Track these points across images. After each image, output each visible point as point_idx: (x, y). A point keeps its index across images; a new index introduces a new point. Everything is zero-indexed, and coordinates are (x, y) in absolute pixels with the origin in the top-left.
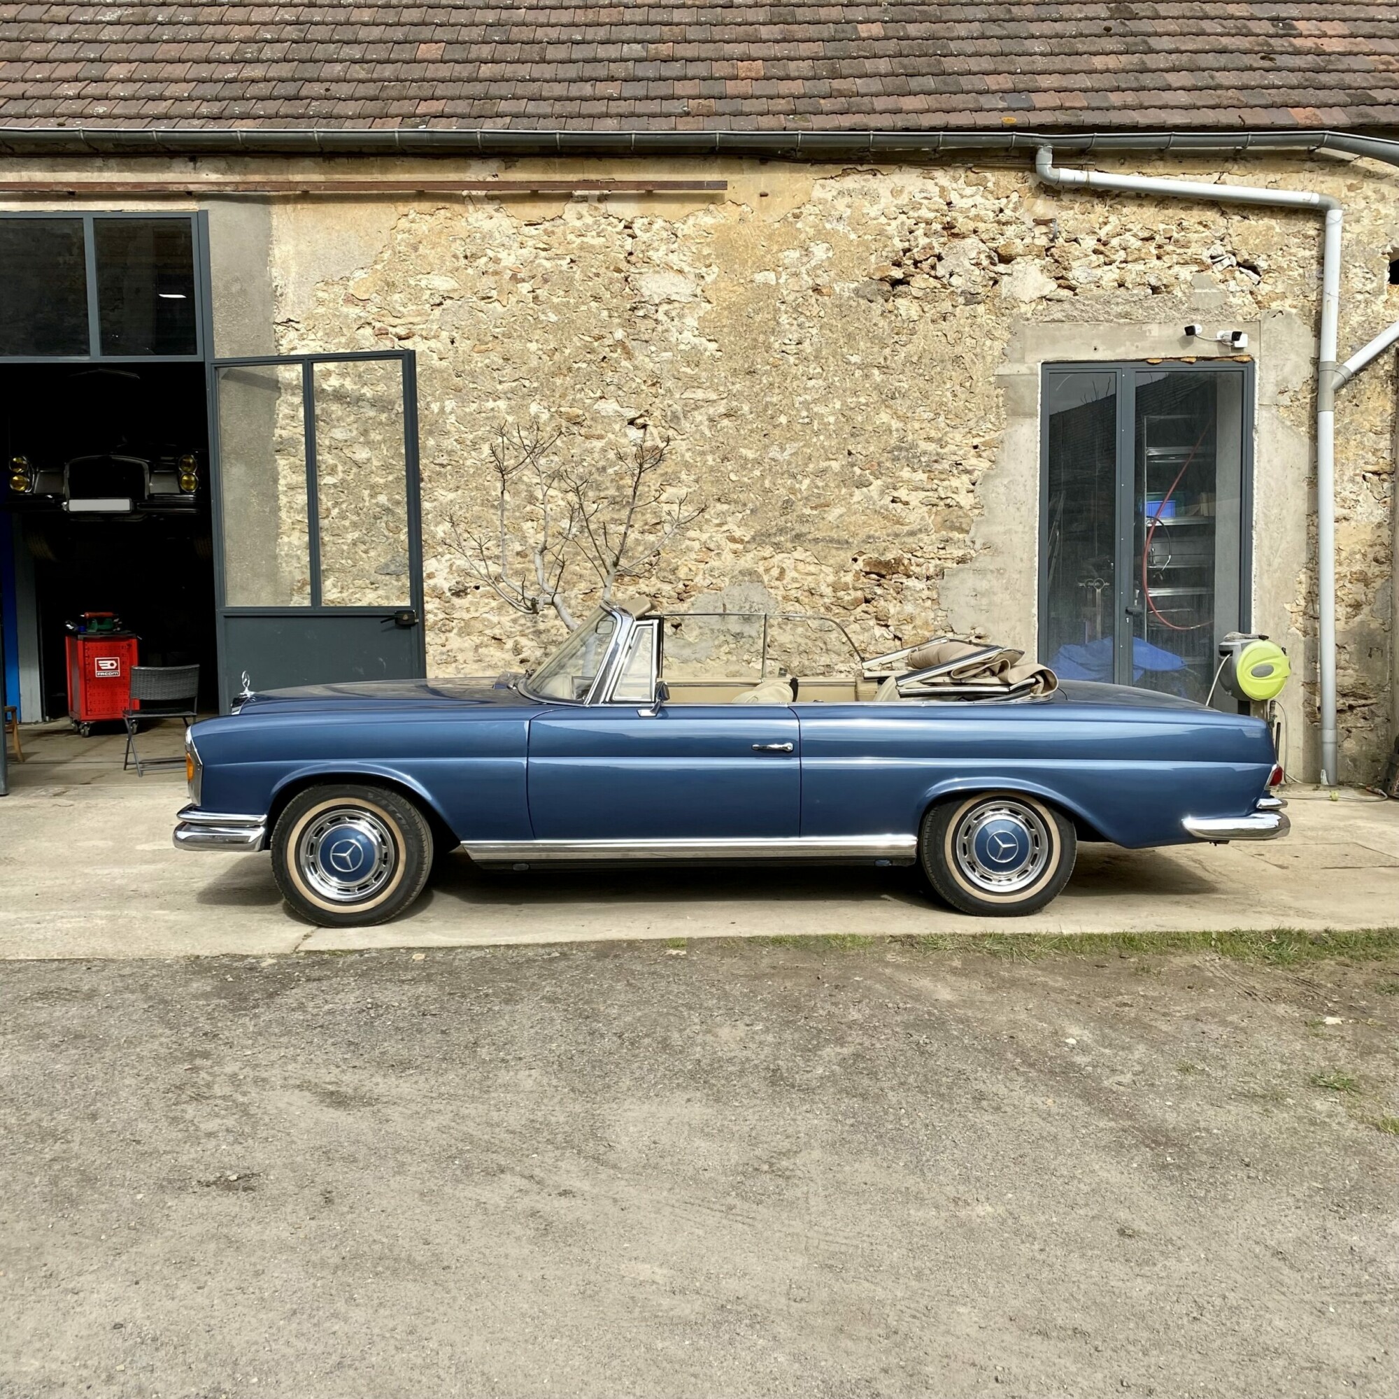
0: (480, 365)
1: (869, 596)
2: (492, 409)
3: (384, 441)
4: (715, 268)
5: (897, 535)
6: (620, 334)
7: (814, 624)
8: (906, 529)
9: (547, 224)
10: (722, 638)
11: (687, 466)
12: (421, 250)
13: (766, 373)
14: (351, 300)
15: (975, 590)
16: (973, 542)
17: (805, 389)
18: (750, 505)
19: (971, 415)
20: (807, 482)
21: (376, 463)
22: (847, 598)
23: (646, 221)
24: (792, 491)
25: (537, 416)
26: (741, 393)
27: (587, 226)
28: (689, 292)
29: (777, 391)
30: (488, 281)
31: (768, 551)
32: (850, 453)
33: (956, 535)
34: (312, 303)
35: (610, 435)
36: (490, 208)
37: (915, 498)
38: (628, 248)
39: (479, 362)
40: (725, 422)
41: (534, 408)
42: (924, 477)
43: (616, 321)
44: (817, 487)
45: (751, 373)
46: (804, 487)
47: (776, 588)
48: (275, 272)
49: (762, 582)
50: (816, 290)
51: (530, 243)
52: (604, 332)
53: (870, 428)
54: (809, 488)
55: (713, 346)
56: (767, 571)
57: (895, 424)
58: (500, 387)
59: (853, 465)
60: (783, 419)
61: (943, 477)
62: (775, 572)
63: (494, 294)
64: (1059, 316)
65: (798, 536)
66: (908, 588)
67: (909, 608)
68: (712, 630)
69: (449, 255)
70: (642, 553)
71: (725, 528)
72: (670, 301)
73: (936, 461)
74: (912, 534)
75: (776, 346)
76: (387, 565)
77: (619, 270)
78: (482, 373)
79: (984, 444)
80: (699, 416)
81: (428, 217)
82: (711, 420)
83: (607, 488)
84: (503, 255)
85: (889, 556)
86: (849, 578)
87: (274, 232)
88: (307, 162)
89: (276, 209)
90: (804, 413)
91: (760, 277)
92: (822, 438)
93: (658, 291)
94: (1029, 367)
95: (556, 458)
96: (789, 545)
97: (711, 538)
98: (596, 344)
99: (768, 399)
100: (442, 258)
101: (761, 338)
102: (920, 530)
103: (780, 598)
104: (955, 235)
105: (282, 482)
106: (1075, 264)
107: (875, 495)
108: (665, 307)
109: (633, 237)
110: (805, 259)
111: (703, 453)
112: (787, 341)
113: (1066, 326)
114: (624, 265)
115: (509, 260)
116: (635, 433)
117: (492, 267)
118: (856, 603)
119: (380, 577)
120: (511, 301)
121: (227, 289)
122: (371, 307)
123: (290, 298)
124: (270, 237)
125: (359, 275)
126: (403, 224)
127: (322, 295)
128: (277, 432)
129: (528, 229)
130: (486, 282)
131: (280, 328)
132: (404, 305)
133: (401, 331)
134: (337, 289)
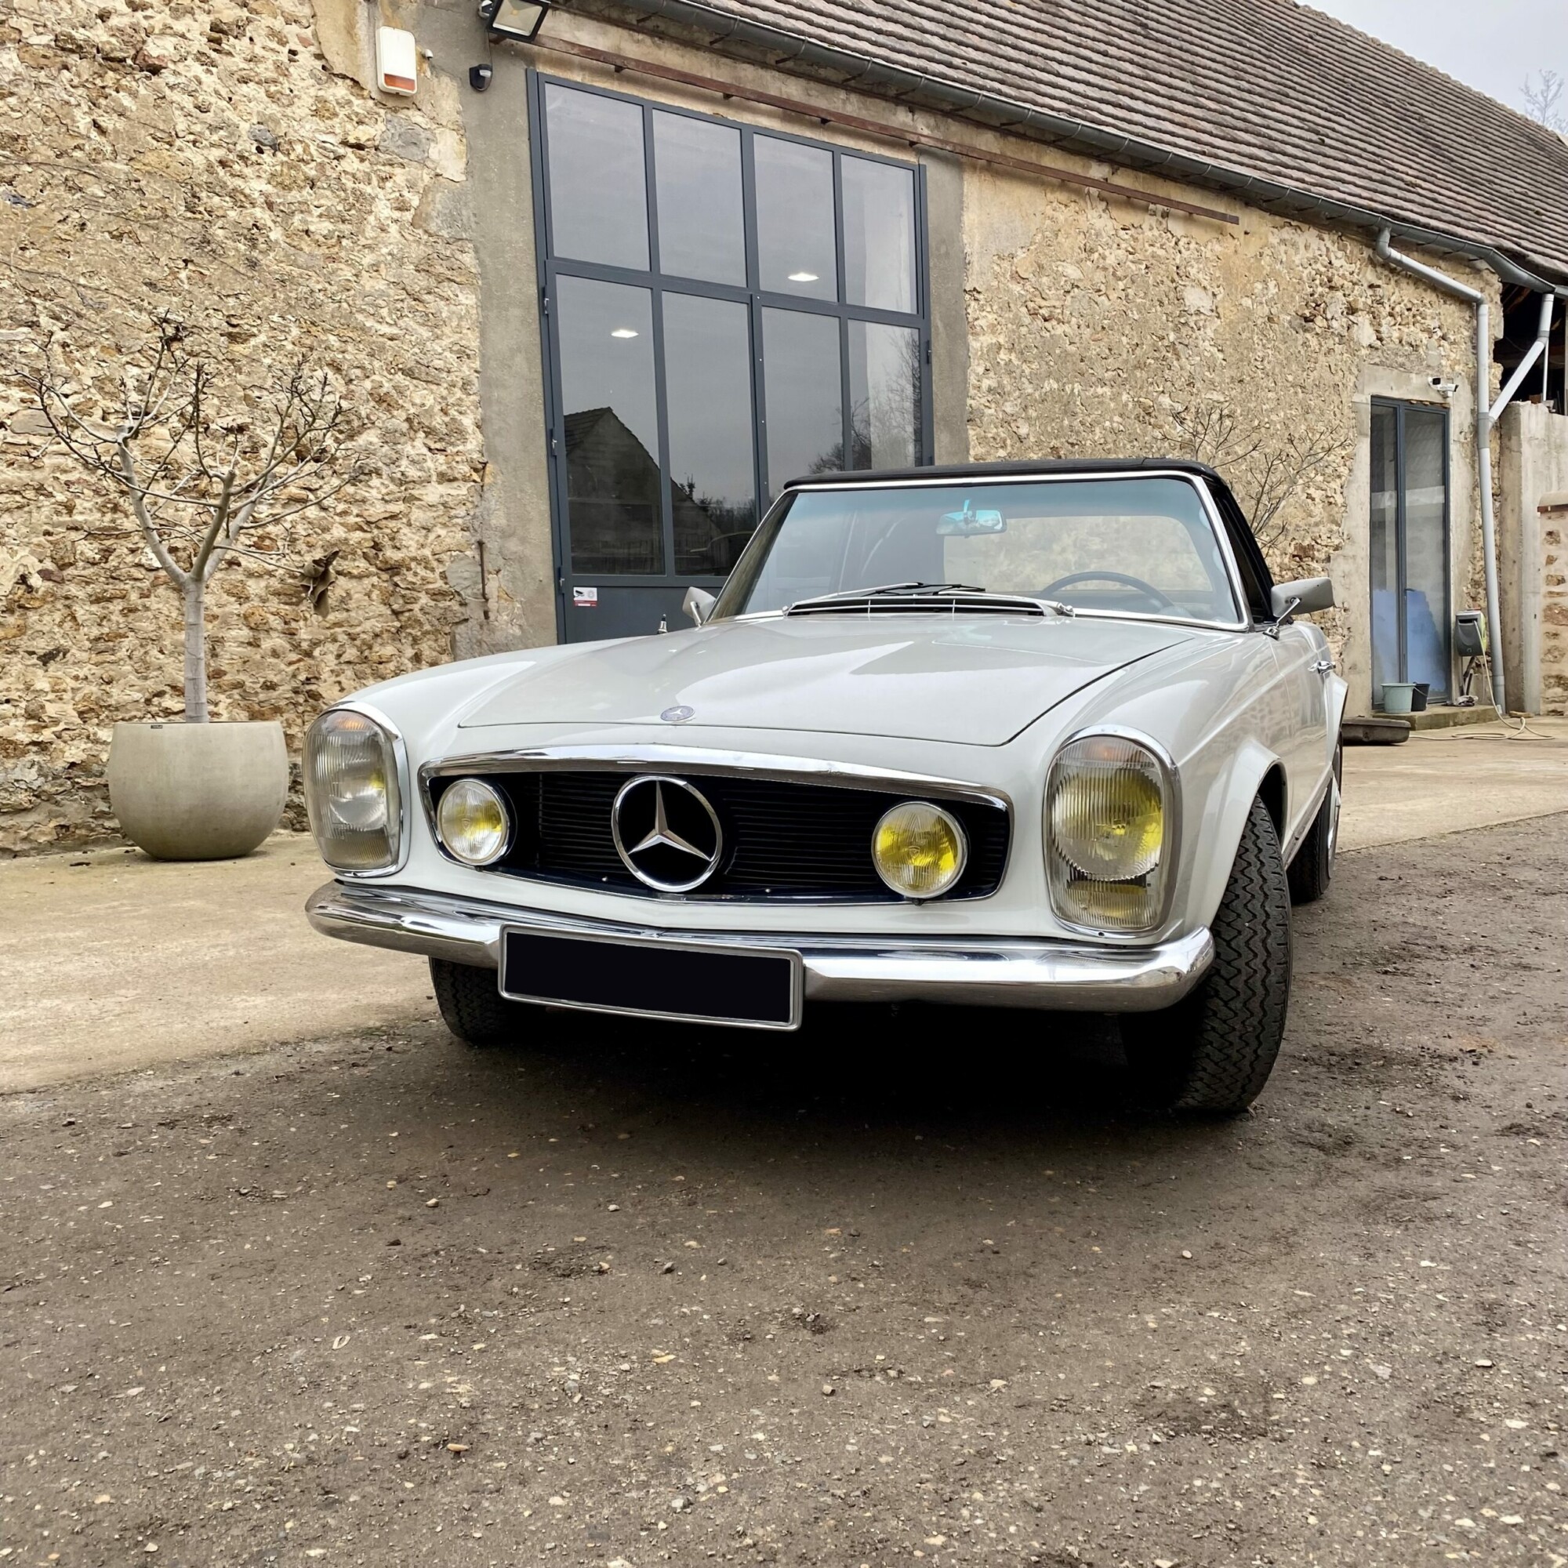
0: (1095, 352)
1: (1296, 576)
2: (1102, 395)
3: (1038, 418)
4: (1222, 289)
5: (1309, 526)
6: (1172, 337)
8: (1313, 520)
9: (1133, 231)
12: (1061, 238)
13: (1248, 383)
14: (1018, 277)
15: (1343, 572)
16: (1343, 534)
17: (1267, 399)
21: (1032, 439)
22: (1286, 577)
23: (1186, 240)
24: (1260, 484)
25: (1126, 405)
26: (1236, 398)
27: (1156, 237)
28: (1209, 307)
29: (1253, 399)
33: (1335, 527)
34: (989, 275)
35: (1167, 427)
36: (1100, 207)
37: (1317, 496)
38: (1178, 262)
39: (1094, 350)
40: (1227, 422)
41: (1125, 397)
42: (1321, 479)
43: (1171, 325)
44: (1273, 482)
45: (1241, 381)
48: (966, 239)
50: (1271, 319)
51: (1123, 245)
52: (1164, 334)
53: (1297, 436)
55: (1220, 356)
58: (1106, 375)
59: (1290, 465)
60: (1256, 423)
61: (1329, 479)
63: (1103, 287)
64: (1377, 360)
66: (1314, 569)
69: (1076, 246)
72: (1198, 313)
73: (1326, 467)
74: (1317, 524)
75: (1253, 361)
77: (1173, 281)
78: (1096, 361)
79: (1347, 456)
80: (1214, 416)
81: (1063, 208)
82: (1220, 419)
84: (1107, 253)
85: (1305, 543)
86: (1286, 560)
87: (966, 199)
89: (967, 176)
90: (1266, 420)
91: (1244, 302)
92: (1274, 441)
93: (1193, 303)
94: (1364, 399)
98: (1159, 344)
99: (1249, 405)
100: (1072, 249)
101: (1246, 353)
102: (1319, 522)
104: (1331, 288)
105: (972, 452)
106: (1383, 322)
107: (1300, 491)
108: (1195, 318)
109: (1180, 253)
110: (1265, 292)
112: (1257, 358)
113: (1380, 368)
114: (1176, 278)
115: (1111, 260)
117: (1101, 263)
120: (1113, 296)
121: (938, 249)
122: (1028, 287)
123: (975, 267)
124: (962, 202)
125: (1021, 254)
126: (1049, 211)
127: (996, 268)
128: (969, 401)
129: (1122, 233)
130: (1099, 276)
131: (967, 297)
132: (1050, 288)
133: (1046, 314)
134: (1006, 264)
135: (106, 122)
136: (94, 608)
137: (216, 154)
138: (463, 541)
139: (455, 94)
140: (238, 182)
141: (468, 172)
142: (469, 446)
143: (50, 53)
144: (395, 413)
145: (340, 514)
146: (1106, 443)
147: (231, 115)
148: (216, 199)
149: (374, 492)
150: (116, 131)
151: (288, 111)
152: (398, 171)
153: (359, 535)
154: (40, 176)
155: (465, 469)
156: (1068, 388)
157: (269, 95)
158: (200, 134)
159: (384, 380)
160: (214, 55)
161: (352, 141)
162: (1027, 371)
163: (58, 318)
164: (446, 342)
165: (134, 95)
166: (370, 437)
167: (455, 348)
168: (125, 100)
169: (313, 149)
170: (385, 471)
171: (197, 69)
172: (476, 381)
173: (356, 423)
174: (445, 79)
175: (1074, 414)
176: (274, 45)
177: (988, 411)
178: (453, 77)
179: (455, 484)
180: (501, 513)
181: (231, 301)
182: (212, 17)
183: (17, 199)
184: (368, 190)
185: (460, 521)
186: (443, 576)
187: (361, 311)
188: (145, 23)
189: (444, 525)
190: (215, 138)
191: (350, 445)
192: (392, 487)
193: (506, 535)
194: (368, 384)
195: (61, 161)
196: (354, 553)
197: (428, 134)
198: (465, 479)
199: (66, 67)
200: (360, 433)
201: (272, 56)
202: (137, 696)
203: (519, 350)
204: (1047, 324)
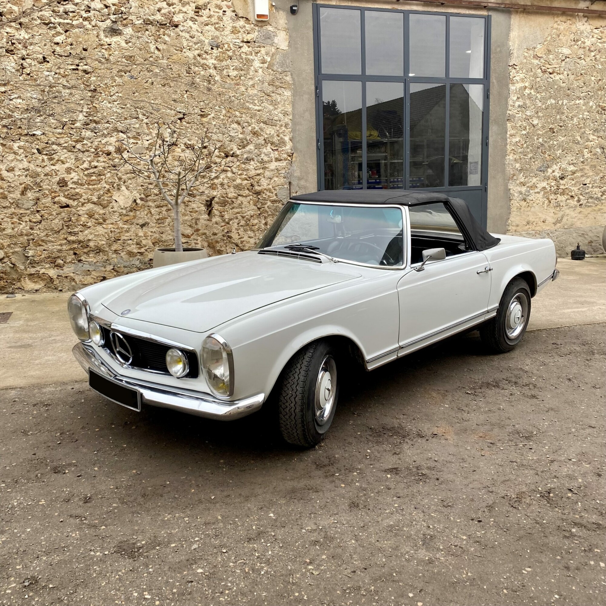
0: (576, 85)
2: (578, 104)
3: (543, 116)
9: (601, 29)
12: (561, 37)
14: (536, 57)
21: (540, 125)
34: (522, 58)
36: (584, 21)
41: (591, 104)
58: (581, 95)
69: (569, 39)
76: (541, 167)
78: (576, 89)
81: (563, 23)
84: (586, 41)
87: (511, 26)
89: (513, 16)
100: (567, 41)
105: (508, 133)
115: (588, 43)
117: (583, 45)
119: (538, 172)
120: (588, 59)
121: (496, 49)
122: (542, 60)
123: (515, 55)
124: (510, 28)
125: (539, 46)
126: (555, 26)
127: (526, 54)
128: (508, 112)
129: (596, 31)
130: (581, 51)
131: (510, 68)
132: (553, 60)
133: (551, 70)
134: (531, 52)
135: (160, 47)
136: (157, 209)
137: (197, 52)
138: (283, 182)
139: (285, 17)
140: (205, 61)
141: (289, 46)
142: (287, 148)
143: (142, 26)
144: (260, 138)
145: (239, 175)
146: (579, 124)
147: (202, 38)
148: (197, 68)
149: (251, 166)
150: (163, 49)
151: (222, 33)
152: (262, 49)
153: (246, 182)
154: (139, 68)
155: (285, 156)
156: (560, 102)
157: (216, 28)
158: (191, 46)
159: (256, 126)
160: (196, 17)
161: (245, 40)
162: (539, 97)
163: (144, 115)
164: (279, 110)
165: (169, 36)
166: (251, 147)
167: (283, 112)
168: (167, 38)
169: (231, 46)
170: (256, 159)
171: (190, 23)
172: (290, 123)
173: (245, 142)
174: (281, 12)
175: (563, 113)
176: (217, 10)
177: (517, 115)
178: (284, 10)
179: (281, 162)
180: (298, 171)
181: (202, 103)
182: (196, 4)
183: (132, 77)
184: (251, 57)
185: (283, 175)
186: (276, 195)
187: (248, 102)
188: (173, 10)
189: (277, 177)
190: (196, 47)
191: (243, 150)
192: (258, 164)
193: (300, 179)
194: (250, 128)
195: (146, 62)
196: (244, 188)
197: (274, 34)
198: (285, 159)
199: (147, 30)
200: (247, 146)
201: (217, 14)
202: (171, 238)
203: (307, 110)
204: (551, 76)
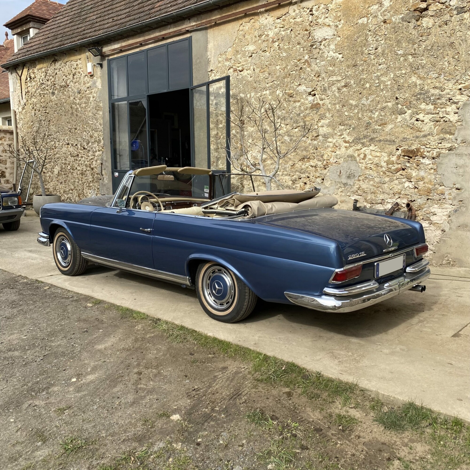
0: (262, 77)
1: (403, 167)
2: (265, 94)
4: (342, 21)
5: (417, 137)
6: (307, 57)
7: (377, 180)
8: (422, 134)
9: (284, 17)
10: (339, 185)
11: (329, 110)
12: (246, 36)
13: (362, 65)
15: (456, 164)
16: (457, 140)
17: (378, 70)
18: (353, 126)
19: (457, 73)
20: (377, 113)
22: (393, 168)
23: (317, 6)
24: (371, 118)
25: (278, 95)
26: (350, 75)
27: (297, 14)
28: (332, 34)
29: (365, 72)
30: (265, 44)
31: (359, 146)
32: (397, 98)
33: (448, 136)
34: (217, 63)
35: (302, 100)
36: (266, 15)
37: (426, 119)
38: (310, 20)
39: (262, 76)
40: (345, 89)
41: (278, 92)
42: (432, 107)
43: (306, 51)
44: (381, 116)
45: (355, 66)
46: (376, 116)
47: (362, 163)
48: (208, 54)
49: (356, 160)
50: (385, 22)
51: (278, 26)
52: (301, 57)
53: (407, 85)
54: (378, 116)
55: (341, 56)
56: (359, 155)
57: (419, 82)
58: (267, 85)
59: (397, 104)
60: (368, 85)
61: (442, 106)
62: (362, 156)
63: (266, 49)
65: (372, 139)
66: (422, 163)
67: (422, 173)
68: (335, 182)
69: (254, 36)
70: (311, 149)
71: (342, 137)
72: (325, 40)
73: (438, 99)
74: (425, 136)
75: (366, 51)
77: (307, 30)
78: (262, 81)
79: (464, 87)
80: (334, 88)
81: (248, 23)
82: (339, 89)
83: (300, 122)
84: (270, 33)
85: (414, 147)
86: (394, 159)
87: (208, 39)
88: (216, 12)
89: (209, 31)
90: (377, 81)
91: (360, 21)
92: (384, 92)
93: (321, 36)
95: (284, 112)
96: (368, 143)
97: (337, 141)
98: (298, 63)
99: (361, 77)
100: (252, 38)
101: (359, 50)
102: (429, 134)
103: (363, 168)
107: (408, 118)
108: (323, 42)
109: (312, 15)
110: (380, 8)
111: (335, 104)
112: (371, 49)
114: (308, 28)
116: (311, 98)
117: (266, 38)
118: (397, 171)
122: (232, 61)
125: (229, 50)
127: (220, 59)
129: (279, 21)
131: (210, 73)
132: (241, 59)
133: (240, 69)
134: (223, 56)
137: (73, 97)
138: (100, 163)
140: (76, 101)
141: (102, 86)
142: (102, 144)
144: (92, 139)
145: (86, 159)
149: (90, 154)
150: (65, 98)
151: (81, 86)
152: (93, 90)
153: (88, 163)
154: (59, 109)
155: (101, 148)
156: (248, 96)
157: (78, 84)
161: (87, 87)
168: (65, 93)
169: (84, 91)
170: (91, 150)
171: (72, 83)
176: (79, 74)
179: (100, 152)
180: (105, 157)
181: (75, 123)
184: (89, 96)
185: (100, 159)
186: (98, 170)
187: (88, 120)
190: (73, 94)
194: (89, 134)
195: (60, 106)
196: (88, 166)
197: (96, 81)
199: (61, 90)
200: (89, 143)
201: (79, 77)
204: (242, 73)
